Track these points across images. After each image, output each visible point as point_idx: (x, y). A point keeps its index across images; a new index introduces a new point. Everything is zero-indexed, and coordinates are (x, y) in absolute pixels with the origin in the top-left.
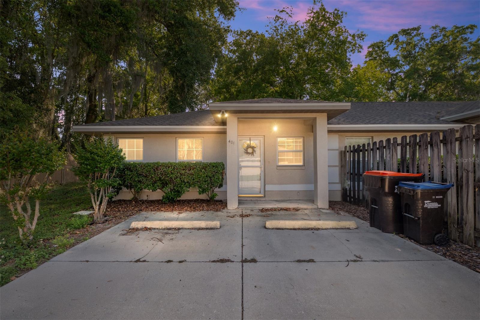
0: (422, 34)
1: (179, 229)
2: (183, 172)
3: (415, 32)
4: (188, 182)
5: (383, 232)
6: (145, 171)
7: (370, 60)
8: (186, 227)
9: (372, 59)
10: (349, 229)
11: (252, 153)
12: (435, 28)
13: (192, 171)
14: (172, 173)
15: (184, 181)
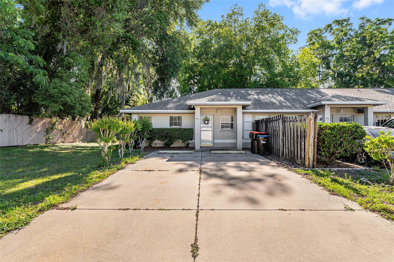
0: (351, 24)
1: (178, 153)
2: (175, 132)
3: (345, 23)
4: (177, 137)
5: (254, 154)
6: (158, 132)
7: (310, 44)
8: (180, 152)
9: (311, 44)
10: (242, 153)
11: (208, 124)
12: (363, 19)
13: (179, 132)
14: (170, 133)
15: (176, 137)
